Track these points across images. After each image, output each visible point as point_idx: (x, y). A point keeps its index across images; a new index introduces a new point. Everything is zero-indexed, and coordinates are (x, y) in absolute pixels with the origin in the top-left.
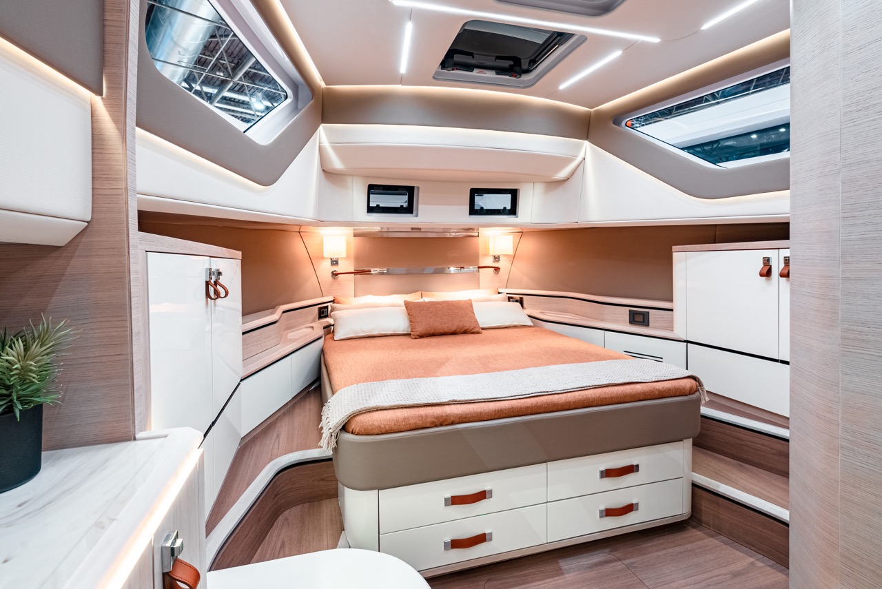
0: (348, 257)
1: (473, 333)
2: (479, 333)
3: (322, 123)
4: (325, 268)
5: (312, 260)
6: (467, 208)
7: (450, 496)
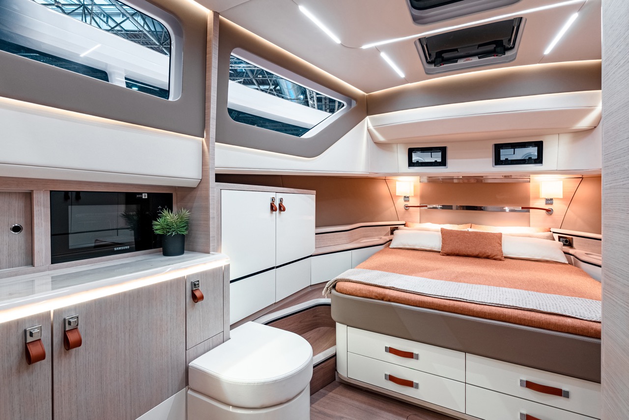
0: (415, 196)
1: (495, 259)
2: (500, 260)
3: (368, 115)
4: (401, 203)
5: (393, 197)
6: (491, 160)
7: (388, 346)
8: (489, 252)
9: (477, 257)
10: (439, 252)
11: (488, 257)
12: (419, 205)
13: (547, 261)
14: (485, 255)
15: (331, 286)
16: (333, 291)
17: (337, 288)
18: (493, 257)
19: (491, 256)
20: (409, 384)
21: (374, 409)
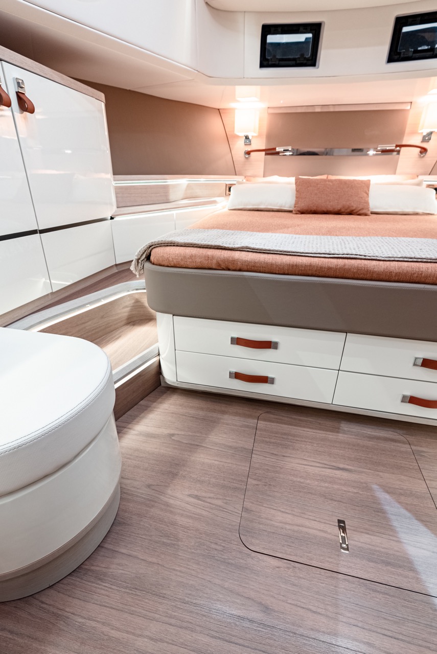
0: (260, 136)
1: (359, 214)
2: (366, 215)
5: (229, 139)
7: (236, 336)
8: (354, 206)
9: (338, 213)
10: (290, 212)
11: (351, 213)
12: (264, 148)
13: (416, 214)
14: (348, 210)
15: (144, 256)
16: (147, 265)
17: (152, 258)
18: (357, 212)
19: (354, 211)
20: (264, 380)
21: (215, 415)
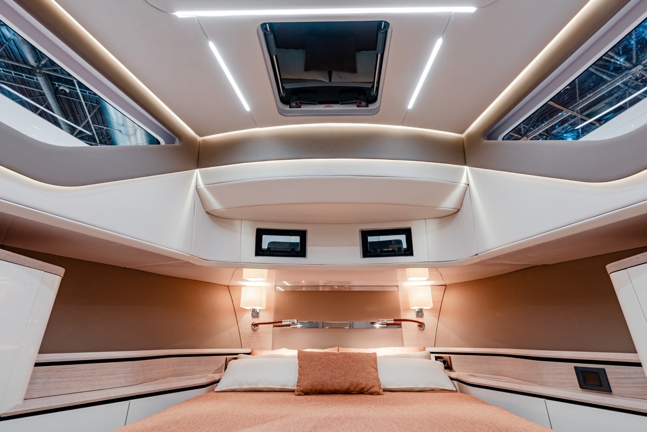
0: (267, 309)
1: (371, 394)
2: (378, 394)
3: (197, 168)
4: (247, 321)
5: (237, 311)
6: (358, 249)
8: (363, 382)
9: (347, 392)
10: (293, 391)
11: (361, 392)
12: (272, 321)
13: (432, 390)
14: (358, 389)
18: (368, 390)
19: (365, 390)
